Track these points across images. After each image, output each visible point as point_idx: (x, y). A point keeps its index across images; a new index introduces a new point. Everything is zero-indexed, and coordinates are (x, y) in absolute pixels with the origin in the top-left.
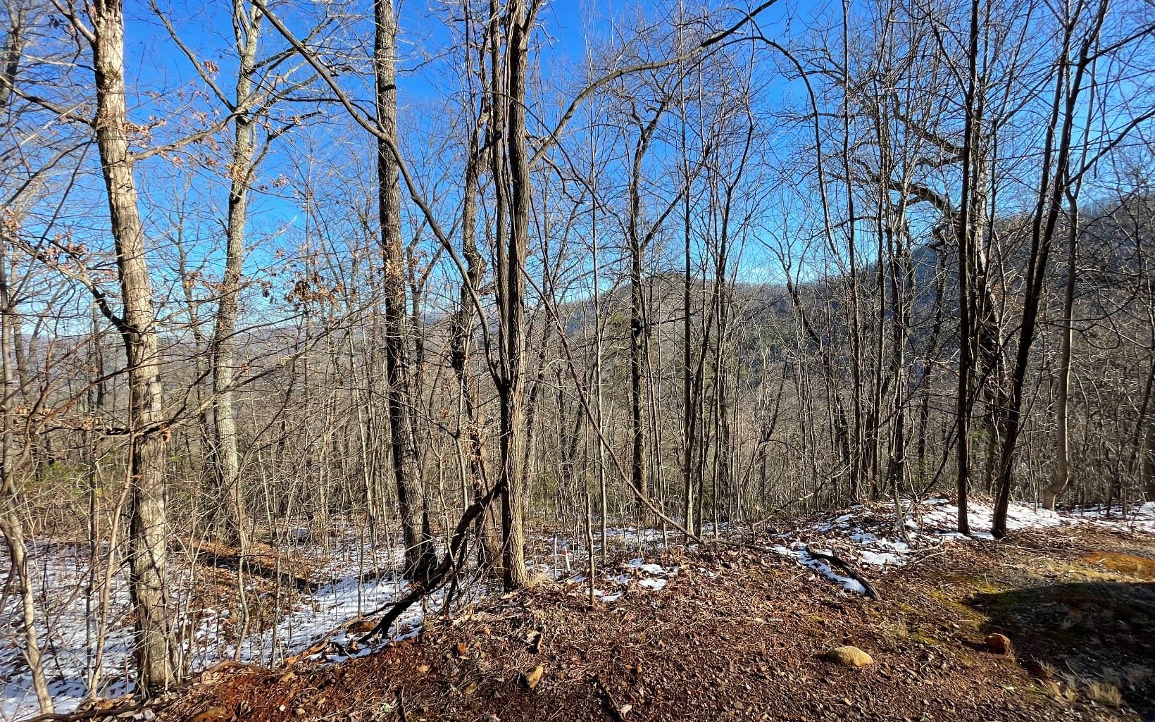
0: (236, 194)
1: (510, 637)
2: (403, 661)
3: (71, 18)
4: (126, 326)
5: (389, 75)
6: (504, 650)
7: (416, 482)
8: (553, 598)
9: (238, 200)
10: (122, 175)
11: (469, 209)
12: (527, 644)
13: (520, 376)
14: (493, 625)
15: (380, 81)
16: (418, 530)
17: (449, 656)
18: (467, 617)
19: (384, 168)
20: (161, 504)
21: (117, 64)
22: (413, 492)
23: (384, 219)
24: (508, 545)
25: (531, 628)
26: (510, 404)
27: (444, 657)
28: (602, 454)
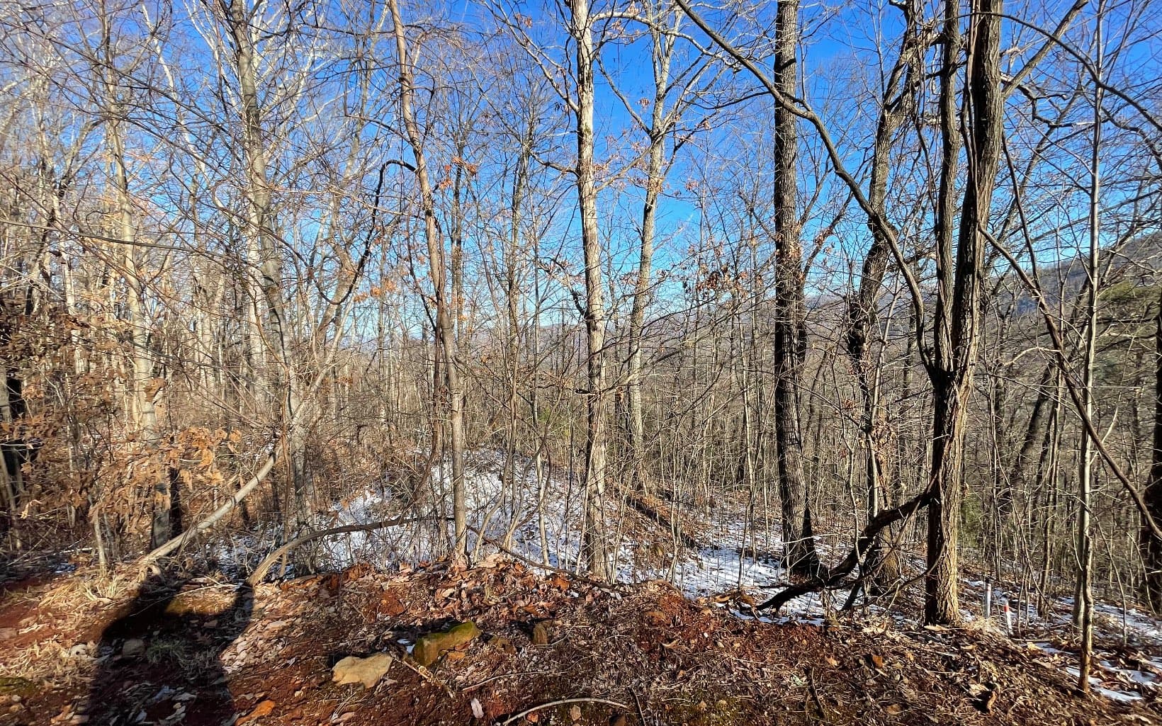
0: (649, 204)
1: (943, 676)
2: (810, 644)
3: (567, 100)
4: (588, 316)
5: (788, 51)
6: (935, 687)
7: (799, 471)
8: (1005, 655)
9: (650, 208)
10: (590, 205)
11: (879, 172)
12: (969, 695)
13: (969, 367)
14: (919, 655)
15: (779, 58)
16: (799, 523)
17: (861, 661)
18: (880, 631)
19: (781, 149)
20: (603, 449)
21: (591, 127)
22: (795, 483)
23: (779, 201)
24: (936, 570)
25: (977, 679)
26: (951, 401)
27: (857, 661)
28: (1087, 489)
